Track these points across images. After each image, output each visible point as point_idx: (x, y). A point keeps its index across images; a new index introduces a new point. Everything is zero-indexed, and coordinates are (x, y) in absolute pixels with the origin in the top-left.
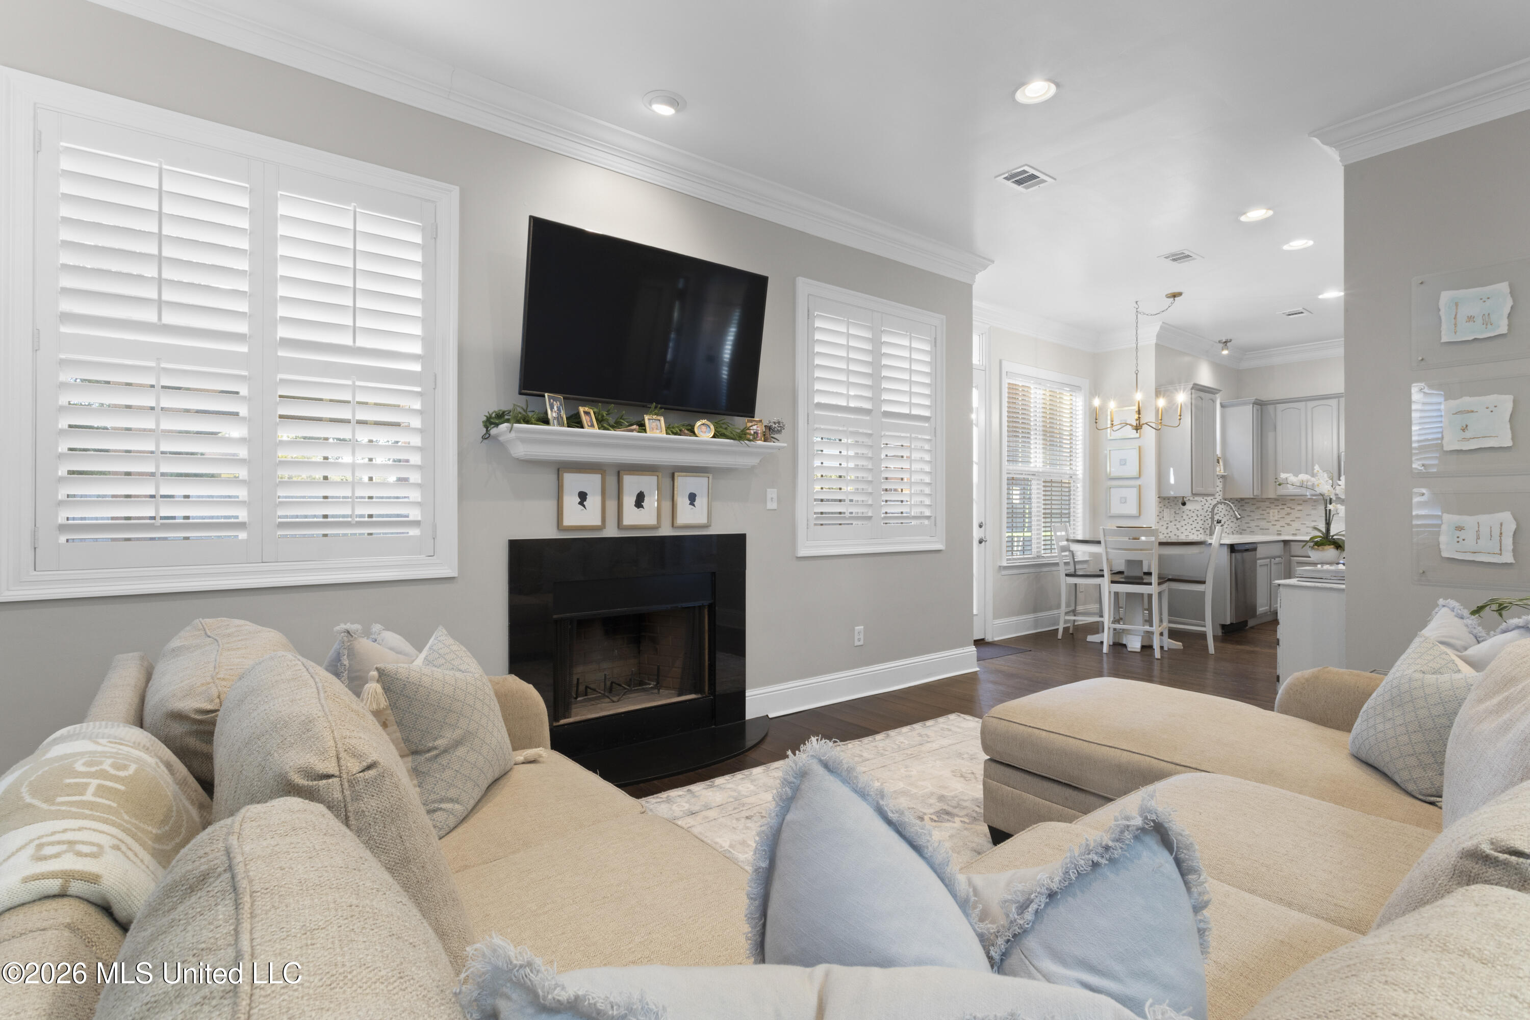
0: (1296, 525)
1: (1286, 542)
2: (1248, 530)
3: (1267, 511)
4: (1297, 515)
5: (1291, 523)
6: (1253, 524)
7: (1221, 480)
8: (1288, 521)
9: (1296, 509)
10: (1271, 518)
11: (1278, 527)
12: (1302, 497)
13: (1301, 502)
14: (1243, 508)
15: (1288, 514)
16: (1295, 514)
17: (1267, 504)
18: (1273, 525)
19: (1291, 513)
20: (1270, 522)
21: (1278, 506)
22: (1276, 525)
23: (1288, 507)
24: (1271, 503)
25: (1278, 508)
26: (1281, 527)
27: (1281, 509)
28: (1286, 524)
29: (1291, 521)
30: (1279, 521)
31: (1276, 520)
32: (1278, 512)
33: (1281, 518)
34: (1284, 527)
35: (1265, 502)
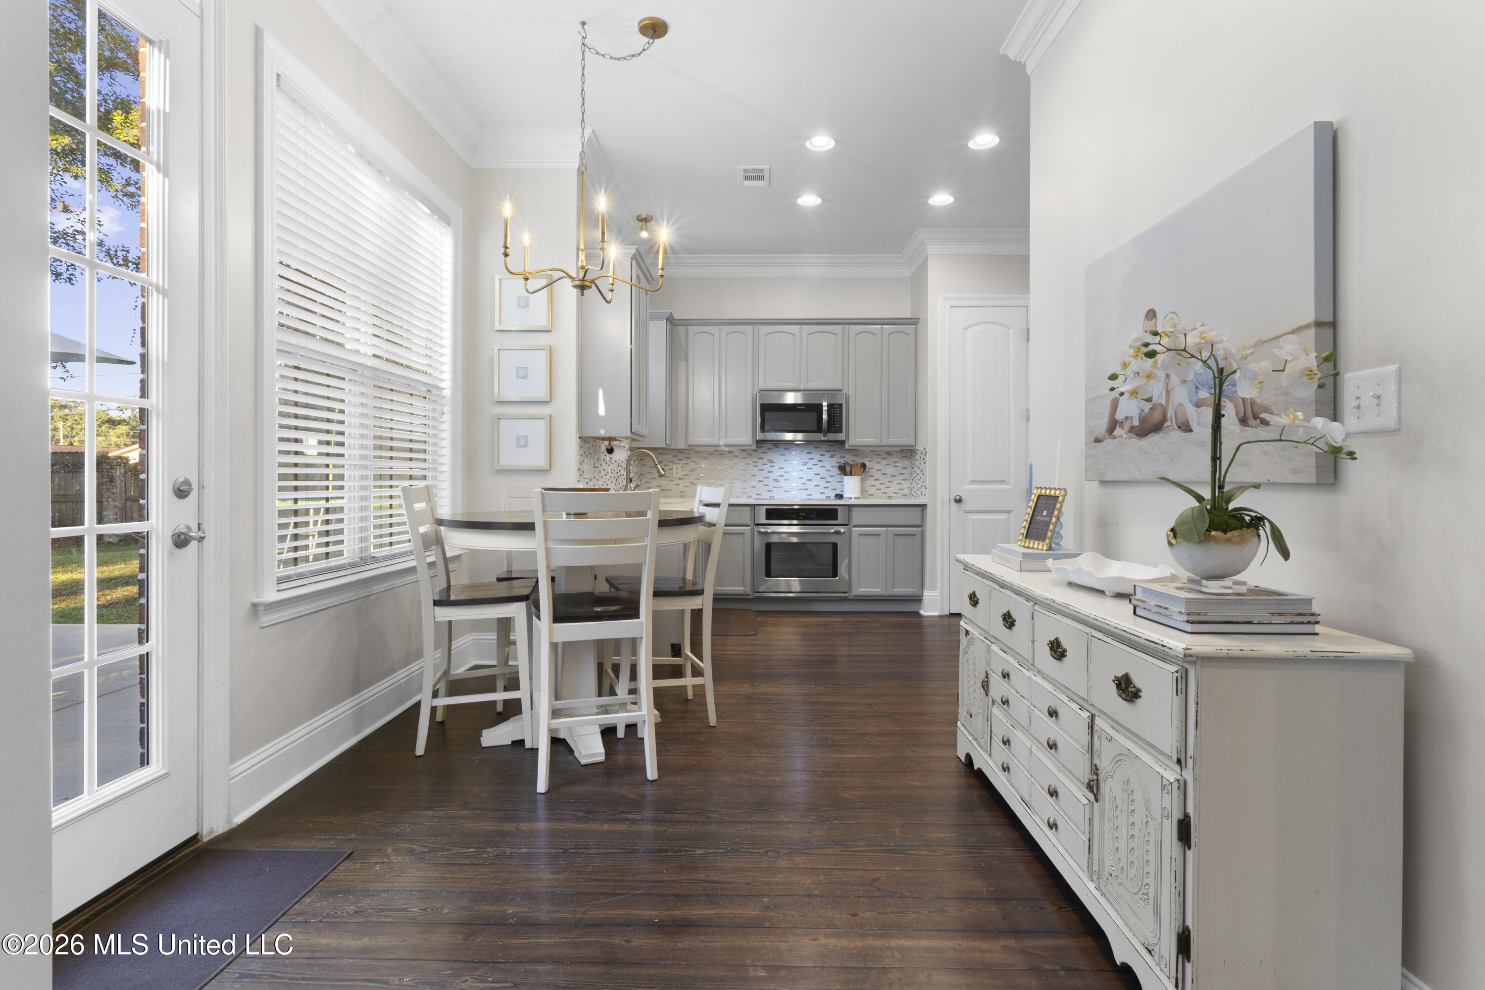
3: (670, 467)
5: (696, 482)
8: (692, 479)
10: (675, 475)
11: (681, 488)
13: (708, 456)
15: (693, 470)
17: (670, 456)
18: (676, 484)
19: (696, 469)
20: (673, 481)
21: (682, 460)
22: (679, 484)
23: (692, 462)
24: (674, 456)
25: (681, 462)
26: (685, 486)
27: (685, 464)
28: (690, 483)
29: (695, 479)
30: (682, 479)
31: (679, 479)
32: (682, 467)
33: (685, 475)
34: (688, 486)
35: (668, 454)
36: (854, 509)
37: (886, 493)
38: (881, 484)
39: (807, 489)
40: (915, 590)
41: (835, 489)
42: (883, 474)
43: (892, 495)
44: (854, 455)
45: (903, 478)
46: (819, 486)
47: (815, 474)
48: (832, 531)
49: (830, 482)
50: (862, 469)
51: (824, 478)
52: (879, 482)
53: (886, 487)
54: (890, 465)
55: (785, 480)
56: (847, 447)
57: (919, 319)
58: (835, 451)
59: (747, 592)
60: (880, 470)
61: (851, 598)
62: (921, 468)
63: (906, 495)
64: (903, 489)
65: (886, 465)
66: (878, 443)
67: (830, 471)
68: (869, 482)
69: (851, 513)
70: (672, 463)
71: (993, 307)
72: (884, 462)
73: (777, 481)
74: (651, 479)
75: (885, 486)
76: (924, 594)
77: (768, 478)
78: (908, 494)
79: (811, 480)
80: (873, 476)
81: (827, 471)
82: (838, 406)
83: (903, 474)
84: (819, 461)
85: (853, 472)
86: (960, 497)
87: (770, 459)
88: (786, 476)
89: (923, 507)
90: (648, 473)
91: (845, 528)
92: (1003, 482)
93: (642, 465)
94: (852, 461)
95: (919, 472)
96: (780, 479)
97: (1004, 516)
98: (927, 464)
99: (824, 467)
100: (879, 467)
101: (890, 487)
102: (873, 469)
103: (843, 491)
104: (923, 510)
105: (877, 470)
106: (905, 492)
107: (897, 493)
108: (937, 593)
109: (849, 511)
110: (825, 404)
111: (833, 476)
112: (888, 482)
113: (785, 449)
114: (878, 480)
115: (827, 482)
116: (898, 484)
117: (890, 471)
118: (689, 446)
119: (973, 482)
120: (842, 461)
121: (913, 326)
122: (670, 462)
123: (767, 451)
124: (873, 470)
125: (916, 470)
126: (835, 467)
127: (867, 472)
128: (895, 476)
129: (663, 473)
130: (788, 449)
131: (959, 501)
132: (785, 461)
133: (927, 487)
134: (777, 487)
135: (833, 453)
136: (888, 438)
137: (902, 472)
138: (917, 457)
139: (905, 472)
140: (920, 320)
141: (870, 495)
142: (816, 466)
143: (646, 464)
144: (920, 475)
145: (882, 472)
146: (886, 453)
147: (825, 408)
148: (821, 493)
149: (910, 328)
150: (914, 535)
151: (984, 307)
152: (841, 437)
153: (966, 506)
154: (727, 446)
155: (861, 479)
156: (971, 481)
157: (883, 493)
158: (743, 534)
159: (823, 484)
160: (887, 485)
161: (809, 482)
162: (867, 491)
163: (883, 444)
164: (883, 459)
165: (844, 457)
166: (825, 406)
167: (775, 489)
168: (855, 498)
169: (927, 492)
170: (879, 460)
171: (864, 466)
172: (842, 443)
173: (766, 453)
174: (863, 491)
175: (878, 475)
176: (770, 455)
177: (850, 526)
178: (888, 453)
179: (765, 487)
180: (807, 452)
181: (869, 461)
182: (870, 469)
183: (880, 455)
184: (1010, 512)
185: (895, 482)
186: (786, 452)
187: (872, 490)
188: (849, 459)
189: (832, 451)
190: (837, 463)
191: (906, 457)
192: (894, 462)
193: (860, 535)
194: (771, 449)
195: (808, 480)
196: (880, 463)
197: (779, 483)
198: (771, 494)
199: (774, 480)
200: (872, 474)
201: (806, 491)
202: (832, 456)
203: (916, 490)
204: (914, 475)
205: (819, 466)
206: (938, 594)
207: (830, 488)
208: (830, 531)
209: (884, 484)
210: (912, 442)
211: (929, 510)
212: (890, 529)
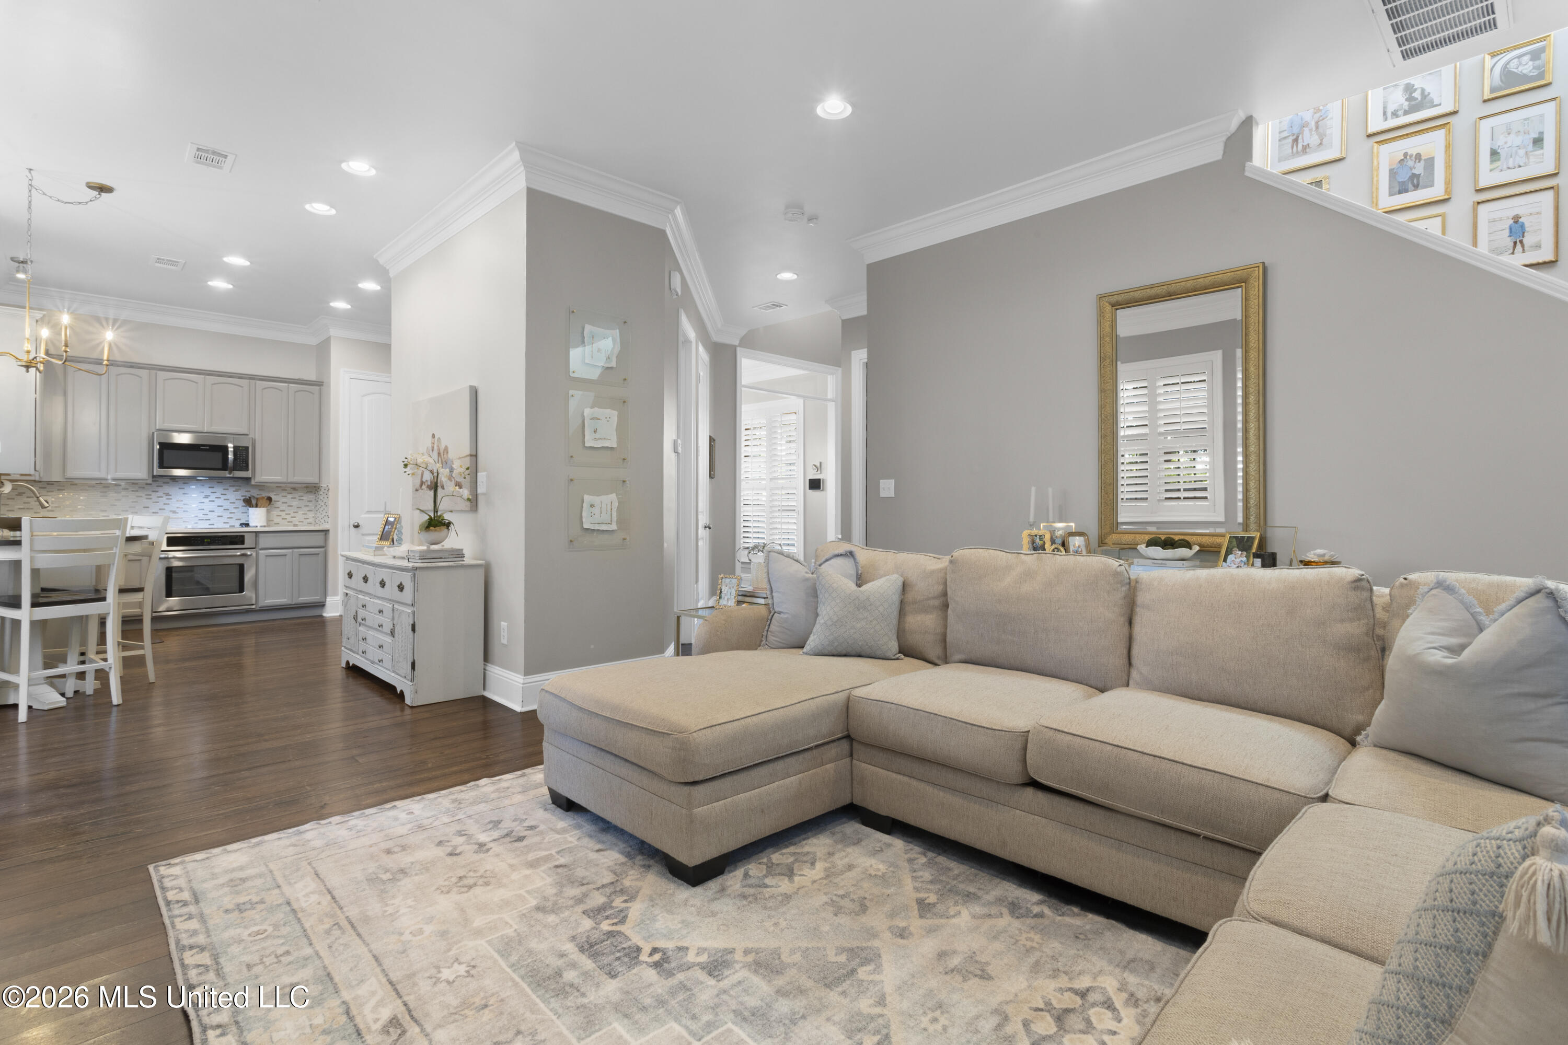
36: (261, 535)
37: (291, 521)
38: (286, 514)
39: (210, 519)
40: (318, 598)
41: (241, 519)
42: (288, 506)
43: (298, 523)
44: (260, 490)
45: (308, 509)
46: (222, 516)
47: (218, 506)
48: (240, 553)
49: (234, 513)
50: (268, 501)
51: (228, 509)
52: (284, 513)
53: (292, 517)
54: (295, 498)
55: (184, 511)
56: (253, 483)
58: (241, 487)
60: (286, 503)
61: (258, 609)
62: (324, 501)
63: (310, 523)
64: (308, 518)
65: (292, 498)
66: (284, 480)
67: (234, 503)
68: (274, 512)
69: (257, 538)
71: (385, 382)
72: (290, 496)
73: (175, 512)
75: (290, 515)
76: (327, 600)
77: (164, 509)
78: (313, 522)
79: (214, 511)
80: (278, 508)
81: (230, 503)
82: (244, 449)
84: (222, 494)
85: (259, 504)
86: (358, 524)
87: (166, 492)
88: (185, 508)
89: (326, 532)
91: (252, 551)
94: (258, 495)
96: (177, 510)
98: (330, 498)
99: (228, 499)
100: (284, 500)
101: (295, 517)
102: (279, 501)
103: (248, 521)
104: (326, 534)
105: (283, 503)
106: (310, 520)
107: (302, 521)
108: (338, 598)
109: (255, 537)
110: (230, 445)
111: (238, 508)
112: (294, 512)
113: (184, 484)
114: (284, 511)
115: (231, 513)
116: (303, 514)
117: (295, 503)
118: (68, 478)
119: (369, 512)
120: (248, 495)
121: (318, 388)
124: (278, 503)
125: (320, 503)
126: (240, 500)
127: (273, 504)
128: (301, 507)
129: (46, 505)
130: (187, 483)
131: (357, 526)
132: (183, 494)
133: (330, 516)
134: (177, 519)
135: (238, 488)
136: (294, 477)
137: (307, 505)
138: (321, 493)
139: (310, 504)
140: (323, 383)
141: (275, 523)
142: (219, 499)
144: (324, 507)
145: (288, 504)
146: (291, 489)
147: (231, 450)
148: (225, 522)
149: (315, 389)
150: (318, 554)
151: (378, 381)
152: (247, 474)
153: (363, 530)
154: (114, 479)
155: (267, 510)
156: (367, 511)
157: (288, 522)
159: (227, 514)
160: (293, 515)
161: (210, 513)
162: (273, 520)
163: (288, 482)
164: (288, 493)
165: (250, 491)
166: (231, 448)
168: (261, 526)
169: (330, 520)
170: (285, 494)
171: (270, 499)
172: (248, 479)
173: (161, 486)
174: (269, 520)
175: (283, 507)
176: (167, 489)
177: (257, 549)
178: (294, 489)
180: (210, 486)
181: (275, 495)
182: (276, 501)
183: (286, 490)
185: (300, 513)
186: (184, 486)
187: (277, 520)
188: (255, 493)
189: (237, 486)
190: (242, 496)
191: (311, 492)
192: (299, 496)
193: (267, 556)
194: (167, 483)
195: (210, 511)
196: (286, 496)
197: (178, 514)
200: (277, 506)
202: (236, 491)
203: (319, 518)
204: (318, 507)
205: (222, 499)
207: (234, 518)
208: (235, 554)
210: (316, 481)
211: (331, 534)
212: (296, 550)
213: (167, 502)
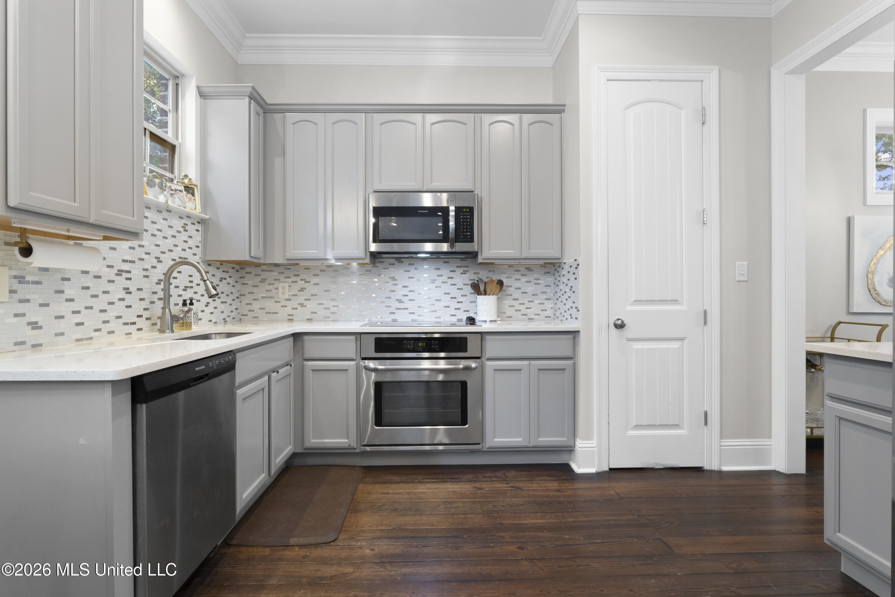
0: (311, 305)
1: (297, 337)
2: (251, 314)
3: (276, 285)
4: (314, 291)
5: (306, 303)
6: (256, 306)
7: (198, 226)
8: (301, 300)
9: (312, 283)
10: (281, 296)
11: (289, 310)
12: (319, 263)
13: (317, 272)
14: (243, 281)
15: (302, 290)
16: (311, 289)
17: (275, 274)
18: (282, 306)
19: (305, 289)
20: (279, 302)
21: (289, 278)
22: (286, 306)
23: (301, 280)
24: (279, 273)
25: (288, 280)
26: (293, 309)
27: (293, 282)
28: (299, 304)
29: (306, 300)
30: (290, 300)
31: (287, 300)
32: (290, 286)
33: (293, 295)
34: (296, 309)
35: (272, 271)
36: (488, 337)
37: (526, 315)
38: (520, 304)
39: (436, 311)
40: (565, 439)
41: (468, 311)
42: (522, 293)
43: (533, 317)
44: (490, 271)
45: (546, 297)
46: (449, 307)
47: (445, 293)
48: (461, 366)
49: (462, 302)
50: (499, 286)
51: (455, 298)
52: (518, 302)
53: (527, 308)
54: (530, 282)
55: (410, 300)
56: (480, 260)
57: (564, 105)
58: (468, 267)
59: (352, 445)
60: (520, 288)
61: (485, 449)
62: (570, 284)
63: (550, 317)
64: (546, 310)
65: (526, 282)
66: (518, 255)
67: (462, 289)
68: (506, 302)
69: (484, 342)
70: (278, 281)
71: (660, 80)
72: (524, 279)
73: (400, 301)
74: (254, 300)
75: (524, 306)
76: (577, 443)
77: (390, 298)
78: (552, 315)
79: (440, 300)
80: (511, 295)
81: (458, 289)
82: (468, 210)
83: (545, 292)
84: (449, 278)
85: (488, 291)
86: (623, 322)
87: (392, 276)
88: (411, 296)
89: (575, 334)
90: (249, 293)
91: (475, 362)
92: (675, 301)
93: (243, 284)
94: (487, 278)
95: (567, 289)
96: (404, 299)
97: (675, 345)
98: (580, 279)
99: (455, 285)
100: (517, 284)
101: (530, 308)
102: (511, 286)
103: (476, 313)
104: (574, 338)
105: (516, 288)
106: (549, 313)
107: (539, 315)
108: (593, 443)
109: (482, 340)
110: (452, 208)
111: (466, 296)
112: (529, 301)
113: (410, 264)
114: (517, 299)
115: (458, 302)
116: (540, 304)
117: (530, 288)
118: (288, 260)
119: (637, 302)
120: (475, 277)
121: (558, 115)
122: (275, 280)
123: (388, 266)
124: (510, 288)
125: (562, 288)
126: (468, 284)
127: (505, 291)
128: (537, 295)
129: (214, 292)
130: (413, 264)
131: (620, 326)
132: (409, 278)
133: (579, 308)
134: (400, 309)
135: (466, 269)
136: (529, 249)
137: (545, 290)
138: (564, 272)
139: (548, 290)
140: (566, 108)
141: (508, 317)
142: (445, 284)
143: (247, 282)
144: (569, 293)
145: (522, 290)
146: (526, 268)
147: (452, 213)
148: (451, 315)
149: (553, 118)
150: (564, 369)
151: (650, 80)
152: (474, 247)
153: (629, 332)
154: (337, 259)
155: (498, 298)
156: (635, 301)
157: (523, 315)
158: (346, 370)
159: (454, 304)
160: (528, 305)
161: (437, 302)
162: (505, 313)
163: (523, 257)
164: (522, 275)
165: (479, 273)
166: (452, 211)
167: (398, 311)
168: (490, 321)
169: (580, 315)
170: (518, 276)
171: (500, 283)
172: (474, 255)
173: (388, 269)
174: (500, 313)
175: (517, 294)
176: (393, 272)
177: (483, 359)
178: (529, 269)
179: (387, 309)
180: (435, 267)
181: (507, 278)
182: (508, 286)
183: (519, 271)
184: (682, 339)
185: (537, 302)
186: (411, 268)
187: (510, 312)
188: (484, 275)
189: (465, 267)
190: (470, 280)
191: (549, 273)
192: (535, 279)
193: (495, 370)
194: (394, 264)
195: (436, 300)
196: (519, 280)
197: (402, 304)
198: (393, 317)
199: (397, 300)
200: (509, 293)
201: (434, 313)
202: (464, 273)
203: (562, 311)
204: (560, 294)
205: (449, 284)
206: (594, 445)
207: (462, 310)
208: (458, 366)
209: (524, 304)
210: (557, 254)
211: (582, 337)
212: (533, 362)
213: (393, 288)
